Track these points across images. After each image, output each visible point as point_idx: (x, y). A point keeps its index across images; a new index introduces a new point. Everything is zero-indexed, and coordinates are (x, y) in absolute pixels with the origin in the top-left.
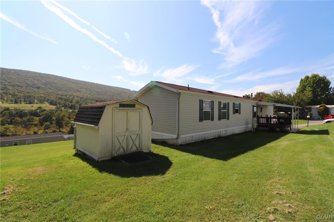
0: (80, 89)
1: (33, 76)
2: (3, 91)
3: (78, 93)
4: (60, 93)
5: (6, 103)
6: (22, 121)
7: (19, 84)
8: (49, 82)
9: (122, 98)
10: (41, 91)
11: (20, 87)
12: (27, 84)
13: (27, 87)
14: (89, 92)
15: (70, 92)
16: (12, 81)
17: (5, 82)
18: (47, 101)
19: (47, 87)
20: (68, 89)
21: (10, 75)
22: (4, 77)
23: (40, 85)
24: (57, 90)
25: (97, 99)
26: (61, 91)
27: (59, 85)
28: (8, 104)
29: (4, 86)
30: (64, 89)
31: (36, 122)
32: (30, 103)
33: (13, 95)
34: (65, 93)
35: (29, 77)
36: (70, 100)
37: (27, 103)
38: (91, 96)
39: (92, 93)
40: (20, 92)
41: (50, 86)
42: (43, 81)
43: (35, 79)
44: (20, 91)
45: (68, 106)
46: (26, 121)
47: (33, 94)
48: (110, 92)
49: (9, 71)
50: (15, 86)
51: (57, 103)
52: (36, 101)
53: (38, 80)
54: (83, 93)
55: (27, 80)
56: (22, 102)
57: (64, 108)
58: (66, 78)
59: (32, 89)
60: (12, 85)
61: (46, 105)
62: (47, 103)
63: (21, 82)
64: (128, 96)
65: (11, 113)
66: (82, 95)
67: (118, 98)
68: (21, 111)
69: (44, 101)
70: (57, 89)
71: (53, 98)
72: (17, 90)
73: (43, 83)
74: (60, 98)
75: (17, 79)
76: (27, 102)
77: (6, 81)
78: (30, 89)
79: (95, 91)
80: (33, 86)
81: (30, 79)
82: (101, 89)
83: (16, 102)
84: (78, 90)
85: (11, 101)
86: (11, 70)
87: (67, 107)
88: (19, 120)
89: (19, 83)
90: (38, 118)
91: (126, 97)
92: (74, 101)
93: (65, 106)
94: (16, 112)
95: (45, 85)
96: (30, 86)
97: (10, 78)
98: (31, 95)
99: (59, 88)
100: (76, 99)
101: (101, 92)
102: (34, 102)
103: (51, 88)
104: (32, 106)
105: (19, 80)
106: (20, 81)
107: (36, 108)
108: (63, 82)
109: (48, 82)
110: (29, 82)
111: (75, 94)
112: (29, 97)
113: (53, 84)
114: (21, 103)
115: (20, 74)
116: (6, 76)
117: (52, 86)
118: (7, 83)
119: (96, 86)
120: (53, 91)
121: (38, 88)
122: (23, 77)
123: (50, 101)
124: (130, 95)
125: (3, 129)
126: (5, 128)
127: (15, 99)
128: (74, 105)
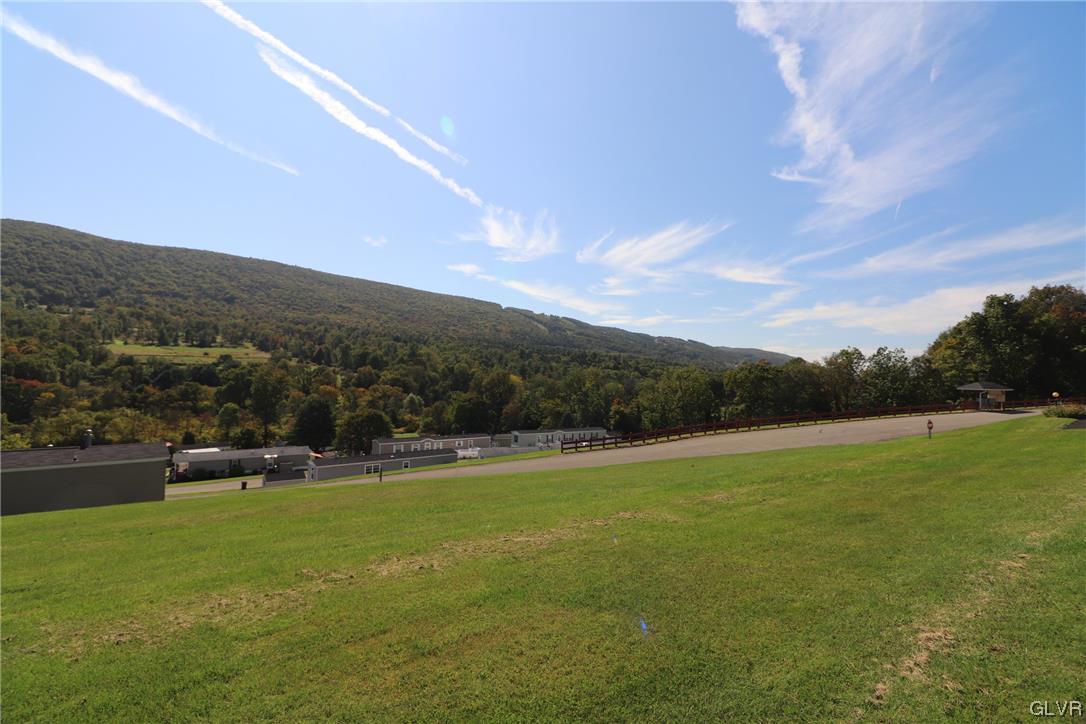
0: (349, 305)
1: (216, 267)
2: (132, 309)
3: (342, 317)
4: (290, 315)
5: (136, 344)
6: (165, 396)
7: (178, 289)
8: (260, 283)
9: (475, 331)
10: (238, 311)
11: (179, 300)
12: (200, 288)
13: (199, 298)
14: (374, 313)
15: (318, 312)
16: (160, 282)
17: (141, 284)
18: (252, 340)
19: (256, 297)
20: (315, 303)
21: (155, 263)
22: (140, 268)
23: (235, 293)
24: (283, 307)
25: (398, 334)
26: (294, 309)
27: (288, 292)
28: (139, 346)
29: (135, 296)
30: (302, 304)
31: (205, 403)
32: (202, 345)
33: (157, 320)
34: (304, 316)
35: (208, 268)
36: (318, 336)
37: (193, 346)
38: (381, 325)
39: (383, 315)
40: (180, 312)
41: (262, 293)
42: (246, 280)
43: (224, 275)
44: (179, 309)
45: (309, 354)
46: (177, 396)
47: (212, 319)
48: (437, 313)
49: (151, 252)
50: (167, 295)
51: (278, 345)
52: (219, 339)
53: (231, 279)
54: (355, 315)
55: (202, 277)
56: (180, 342)
57: (297, 359)
58: (310, 270)
59: (213, 305)
60: (159, 293)
61: (245, 351)
62: (249, 345)
63: (183, 285)
64: (494, 326)
65: (138, 372)
66: (355, 320)
67: (461, 331)
68: (168, 367)
69: (241, 338)
70: (282, 304)
71: (267, 329)
72: (171, 306)
73: (243, 287)
74: (290, 332)
75: (175, 275)
76: (195, 343)
77: (142, 280)
78: (206, 304)
79: (392, 310)
80: (216, 295)
81: (209, 274)
82: (409, 303)
83: (163, 342)
84: (344, 308)
85: (149, 339)
86: (158, 251)
87: (306, 357)
88: (154, 394)
89: (178, 286)
90: (214, 390)
91: (486, 327)
92: (329, 339)
93: (302, 355)
94: (152, 370)
95: (248, 291)
96: (208, 296)
97: (155, 271)
98: (203, 319)
99: (289, 302)
100: (335, 332)
101: (409, 312)
102: (215, 342)
103: (267, 300)
104: (206, 354)
105: (179, 278)
106: (181, 280)
107: (215, 360)
108: (301, 282)
109: (258, 285)
110: (206, 283)
111: (333, 318)
112: (201, 326)
113: (273, 289)
114: (177, 345)
115: (182, 260)
116: (143, 266)
117: (268, 296)
118: (146, 288)
119: (397, 293)
120: (271, 311)
121: (231, 300)
122: (189, 270)
123: (260, 338)
124: (500, 323)
125: (91, 421)
126: (97, 419)
127: (161, 332)
128: (324, 351)
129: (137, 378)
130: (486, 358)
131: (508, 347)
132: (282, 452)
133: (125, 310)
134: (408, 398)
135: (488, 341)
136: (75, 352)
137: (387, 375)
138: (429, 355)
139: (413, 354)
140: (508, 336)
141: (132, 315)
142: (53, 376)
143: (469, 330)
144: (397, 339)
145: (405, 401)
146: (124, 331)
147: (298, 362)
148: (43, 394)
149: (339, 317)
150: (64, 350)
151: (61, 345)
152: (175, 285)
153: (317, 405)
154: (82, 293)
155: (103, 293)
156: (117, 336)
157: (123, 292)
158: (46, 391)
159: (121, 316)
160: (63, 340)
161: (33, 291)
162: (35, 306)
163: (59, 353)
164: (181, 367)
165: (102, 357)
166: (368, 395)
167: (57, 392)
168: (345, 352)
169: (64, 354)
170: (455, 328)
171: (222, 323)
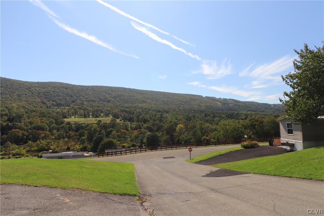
0: (146, 100)
1: (105, 91)
2: (79, 106)
3: (143, 104)
4: (126, 105)
5: (78, 118)
8: (118, 95)
9: (191, 106)
10: (110, 104)
11: (93, 102)
12: (100, 98)
13: (99, 101)
14: (154, 102)
15: (136, 103)
16: (89, 97)
17: (83, 98)
18: (112, 114)
19: (116, 100)
20: (135, 100)
21: (88, 91)
23: (110, 99)
24: (124, 102)
26: (128, 103)
27: (126, 97)
29: (81, 102)
30: (131, 101)
32: (96, 117)
33: (84, 110)
34: (131, 105)
35: (103, 91)
36: (132, 112)
37: (94, 117)
38: (156, 106)
39: (157, 103)
40: (92, 107)
41: (118, 98)
42: (113, 95)
43: (107, 93)
44: (92, 106)
45: (127, 118)
46: (78, 135)
47: (101, 108)
48: (177, 101)
49: (87, 88)
50: (90, 101)
51: (119, 116)
52: (102, 115)
53: (109, 94)
55: (101, 94)
58: (134, 89)
59: (103, 103)
60: (88, 101)
61: (108, 118)
62: (111, 116)
63: (95, 98)
64: (199, 104)
66: (147, 105)
67: (186, 107)
69: (109, 114)
70: (124, 101)
71: (116, 111)
72: (90, 105)
74: (122, 111)
75: (93, 95)
78: (101, 103)
79: (161, 101)
80: (105, 100)
81: (103, 93)
82: (167, 98)
83: (85, 117)
84: (144, 101)
85: (81, 116)
86: (89, 87)
88: (72, 134)
91: (196, 105)
92: (135, 113)
93: (125, 119)
95: (114, 98)
96: (102, 101)
97: (87, 94)
98: (98, 108)
99: (126, 101)
101: (167, 101)
102: (100, 116)
103: (119, 101)
104: (96, 120)
105: (94, 95)
106: (95, 96)
108: (131, 93)
110: (102, 96)
111: (140, 105)
112: (97, 111)
113: (122, 97)
114: (89, 117)
115: (95, 90)
116: (84, 92)
118: (85, 99)
119: (163, 94)
120: (120, 104)
121: (109, 101)
122: (97, 92)
123: (114, 114)
124: (201, 103)
125: (45, 143)
126: (48, 142)
127: (85, 113)
128: (132, 117)
129: (70, 129)
130: (189, 117)
131: (202, 112)
132: (75, 154)
133: (76, 107)
134: (147, 134)
135: (194, 110)
136: (54, 121)
137: (145, 125)
138: (167, 117)
139: (161, 117)
140: (205, 108)
141: (78, 108)
142: (46, 129)
143: (189, 106)
144: (160, 111)
146: (75, 114)
147: (123, 121)
148: (42, 135)
151: (52, 119)
152: (93, 98)
153: (99, 138)
154: (67, 102)
155: (73, 102)
156: (73, 115)
157: (78, 101)
158: (42, 134)
159: (75, 109)
160: (52, 118)
161: (54, 103)
162: (54, 107)
163: (50, 122)
164: (83, 125)
165: (62, 123)
166: (136, 133)
167: (45, 134)
168: (138, 117)
169: (51, 122)
170: (183, 106)
171: (104, 109)
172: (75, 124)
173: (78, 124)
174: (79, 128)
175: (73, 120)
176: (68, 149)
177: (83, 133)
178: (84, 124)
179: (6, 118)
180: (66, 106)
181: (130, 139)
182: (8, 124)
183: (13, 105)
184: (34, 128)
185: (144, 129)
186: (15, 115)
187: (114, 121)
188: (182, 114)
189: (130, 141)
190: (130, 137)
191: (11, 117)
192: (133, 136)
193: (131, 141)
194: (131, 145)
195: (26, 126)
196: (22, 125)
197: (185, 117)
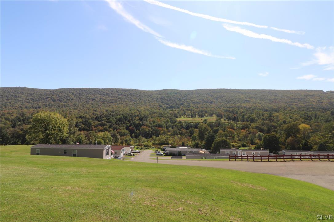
0: (249, 99)
1: (208, 93)
2: (186, 108)
4: (228, 105)
5: (186, 117)
6: (186, 132)
8: (220, 96)
9: (308, 104)
10: (213, 105)
11: (198, 104)
12: (203, 100)
13: (203, 103)
14: (259, 101)
15: (238, 103)
16: (194, 100)
18: (215, 114)
19: (218, 101)
20: (237, 100)
21: (193, 95)
23: (213, 100)
24: (226, 103)
25: (268, 109)
26: (230, 103)
27: (228, 98)
29: (188, 104)
30: (233, 101)
31: (196, 134)
32: (202, 117)
33: (191, 111)
34: (233, 105)
35: (205, 94)
36: (236, 112)
37: (199, 117)
38: (261, 105)
39: (263, 102)
40: (197, 108)
41: (220, 99)
42: (216, 96)
43: (210, 95)
44: (197, 107)
46: (189, 132)
47: (205, 109)
48: (287, 98)
49: (192, 92)
51: (223, 116)
52: (206, 115)
54: (252, 103)
55: (204, 97)
56: (196, 116)
57: (227, 120)
58: (235, 89)
59: (207, 105)
60: (194, 103)
61: (213, 118)
62: (215, 116)
63: (199, 100)
64: (319, 101)
66: (251, 105)
67: (300, 104)
69: (212, 114)
71: (220, 111)
72: (196, 106)
73: (215, 98)
74: (226, 111)
75: (197, 97)
77: (190, 100)
78: (205, 104)
79: (266, 99)
80: (208, 102)
82: (274, 96)
83: (192, 117)
84: (247, 101)
85: (189, 116)
87: (230, 119)
91: (314, 102)
92: (239, 113)
93: (229, 118)
95: (216, 99)
96: (206, 102)
97: (193, 97)
98: (203, 109)
99: (228, 101)
100: (241, 110)
101: (274, 99)
102: (205, 116)
103: (222, 101)
104: (202, 119)
106: (199, 98)
108: (233, 94)
111: (243, 105)
112: (202, 111)
113: (223, 98)
114: (196, 117)
115: (199, 93)
116: (190, 96)
118: (190, 102)
119: (269, 92)
120: (222, 104)
121: (211, 103)
122: (201, 95)
123: (217, 114)
124: (322, 99)
125: (165, 138)
126: (166, 138)
127: (192, 114)
128: (236, 117)
129: (182, 127)
130: (307, 116)
131: (324, 110)
132: (192, 150)
133: (184, 108)
134: (258, 134)
135: (313, 108)
136: (169, 120)
137: (254, 125)
138: (277, 116)
139: (270, 116)
140: (328, 105)
141: (186, 110)
142: (164, 126)
143: (304, 104)
144: (267, 110)
145: (256, 135)
146: (184, 114)
147: (228, 121)
148: (161, 131)
149: (245, 104)
150: (167, 120)
152: (197, 100)
154: (177, 105)
155: (182, 104)
156: (182, 115)
157: (185, 104)
159: (184, 110)
160: (168, 118)
161: (168, 106)
162: (168, 109)
165: (175, 122)
166: (244, 132)
167: (164, 131)
168: (243, 117)
169: (167, 121)
170: (296, 104)
171: (208, 110)
172: (185, 123)
173: (187, 123)
174: (188, 126)
175: (182, 119)
176: (183, 145)
177: (193, 131)
178: (193, 123)
179: (138, 118)
180: (177, 108)
181: (237, 139)
182: (139, 123)
183: (142, 108)
184: (156, 126)
185: (253, 128)
186: (143, 116)
187: (219, 120)
188: (297, 112)
189: (238, 140)
190: (238, 137)
191: (141, 117)
192: (241, 135)
193: (240, 140)
194: (241, 145)
195: (151, 124)
196: (147, 123)
197: (302, 116)
